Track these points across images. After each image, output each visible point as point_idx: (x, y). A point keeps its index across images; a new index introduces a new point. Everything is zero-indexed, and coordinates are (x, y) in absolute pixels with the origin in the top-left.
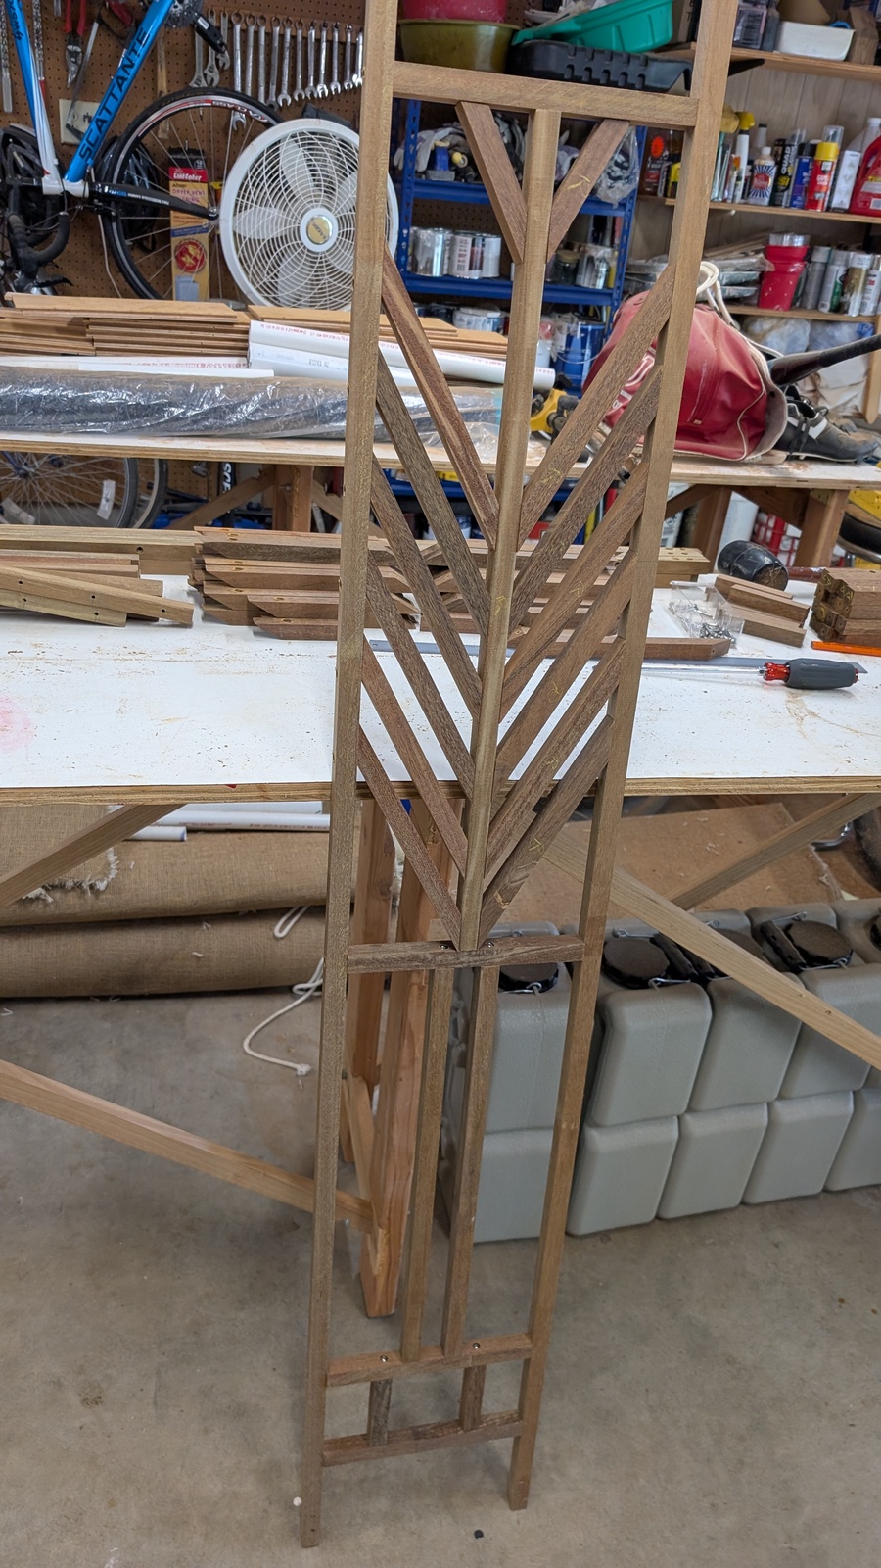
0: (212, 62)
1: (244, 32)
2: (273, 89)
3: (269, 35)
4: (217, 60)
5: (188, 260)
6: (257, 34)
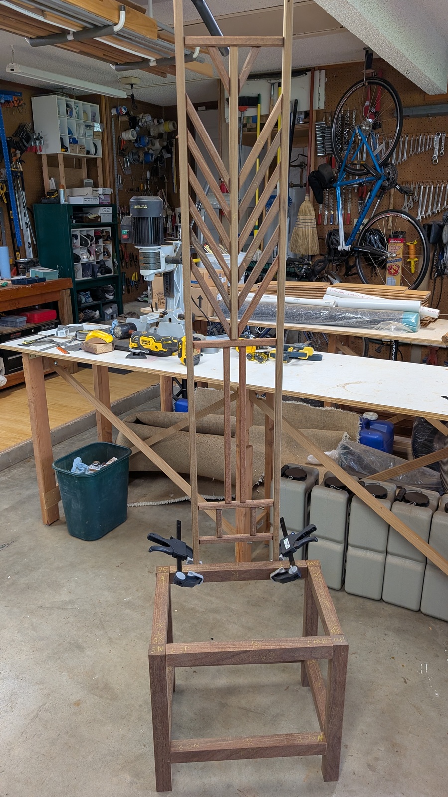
0: (411, 200)
1: (425, 188)
2: (435, 207)
3: (435, 188)
4: (413, 199)
5: (392, 271)
6: (430, 188)
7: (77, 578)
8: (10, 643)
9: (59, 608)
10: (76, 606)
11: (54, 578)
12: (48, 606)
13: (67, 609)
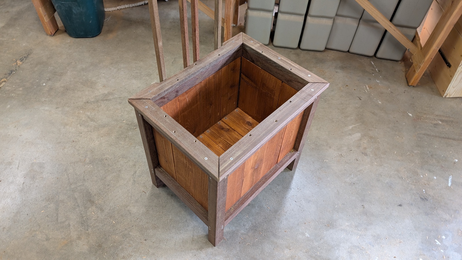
7: (103, 74)
8: (79, 136)
9: (103, 100)
10: (116, 96)
11: (84, 77)
12: (93, 100)
13: (110, 100)
